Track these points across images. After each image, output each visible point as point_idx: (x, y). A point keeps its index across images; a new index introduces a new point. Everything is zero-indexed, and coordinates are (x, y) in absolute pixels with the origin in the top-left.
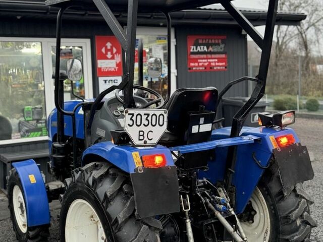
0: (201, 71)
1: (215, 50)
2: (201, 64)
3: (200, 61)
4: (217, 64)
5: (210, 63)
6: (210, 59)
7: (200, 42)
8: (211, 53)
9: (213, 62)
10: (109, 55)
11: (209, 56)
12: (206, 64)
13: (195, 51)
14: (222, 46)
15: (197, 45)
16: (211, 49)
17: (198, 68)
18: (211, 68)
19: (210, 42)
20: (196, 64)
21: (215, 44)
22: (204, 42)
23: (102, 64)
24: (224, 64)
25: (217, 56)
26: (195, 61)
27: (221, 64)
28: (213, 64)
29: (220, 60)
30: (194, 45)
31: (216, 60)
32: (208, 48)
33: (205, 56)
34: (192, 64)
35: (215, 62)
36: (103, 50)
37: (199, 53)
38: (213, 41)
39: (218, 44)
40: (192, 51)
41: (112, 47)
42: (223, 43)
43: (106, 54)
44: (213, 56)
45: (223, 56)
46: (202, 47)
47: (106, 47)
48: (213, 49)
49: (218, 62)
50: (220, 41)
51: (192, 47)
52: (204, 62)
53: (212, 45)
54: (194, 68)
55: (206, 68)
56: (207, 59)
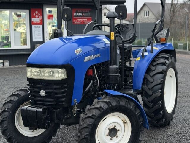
0: (79, 24)
1: (86, 15)
2: (79, 21)
3: (78, 19)
5: (83, 21)
6: (83, 19)
7: (79, 11)
8: (84, 16)
9: (85, 20)
10: (37, 16)
11: (83, 17)
12: (81, 21)
13: (76, 15)
14: (90, 13)
15: (77, 13)
16: (84, 14)
17: (77, 23)
18: (84, 23)
19: (83, 11)
20: (77, 21)
21: (86, 12)
22: (80, 11)
23: (34, 20)
25: (87, 18)
26: (76, 19)
27: (89, 21)
28: (85, 21)
29: (88, 19)
30: (75, 13)
31: (86, 19)
32: (82, 14)
33: (81, 17)
34: (74, 21)
35: (86, 20)
36: (34, 14)
37: (78, 16)
38: (85, 11)
39: (88, 13)
40: (74, 15)
41: (38, 13)
42: (90, 11)
43: (36, 16)
44: (85, 18)
45: (90, 18)
46: (79, 14)
47: (36, 13)
48: (85, 14)
49: (87, 20)
50: (88, 11)
51: (75, 14)
52: (80, 20)
53: (84, 13)
54: (76, 23)
55: (81, 23)
56: (82, 19)
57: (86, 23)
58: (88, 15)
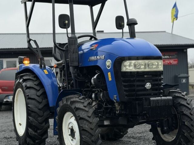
0: (166, 65)
1: (172, 57)
3: (166, 61)
4: (173, 62)
8: (170, 58)
11: (170, 59)
12: (168, 62)
14: (176, 56)
18: (171, 63)
20: (164, 62)
24: (176, 62)
28: (172, 62)
29: (174, 61)
31: (173, 61)
32: (169, 56)
33: (168, 59)
37: (165, 58)
39: (174, 55)
42: (176, 54)
44: (172, 59)
45: (176, 59)
50: (175, 54)
53: (171, 55)
55: (168, 63)
57: (172, 64)
58: (174, 57)
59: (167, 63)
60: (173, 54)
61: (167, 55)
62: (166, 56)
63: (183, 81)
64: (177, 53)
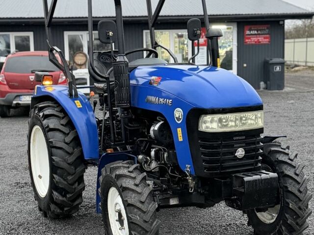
0: (252, 45)
1: (262, 33)
2: (252, 40)
3: (252, 38)
5: (258, 40)
7: (253, 29)
8: (259, 34)
11: (258, 36)
12: (256, 40)
13: (249, 33)
14: (267, 30)
15: (250, 30)
16: (259, 32)
17: (250, 43)
18: (259, 42)
19: (259, 28)
20: (250, 40)
21: (262, 30)
22: (255, 28)
24: (268, 40)
25: (263, 36)
26: (249, 38)
27: (266, 40)
29: (265, 38)
32: (257, 32)
33: (255, 36)
34: (247, 40)
35: (262, 39)
37: (251, 34)
38: (261, 28)
39: (265, 30)
40: (247, 33)
42: (268, 28)
44: (261, 36)
45: (268, 36)
50: (266, 28)
52: (254, 39)
53: (260, 30)
54: (248, 43)
55: (256, 42)
56: (257, 37)
57: (262, 42)
58: (265, 32)
59: (254, 41)
60: (263, 28)
61: (255, 30)
62: (253, 30)
63: (276, 69)
64: (269, 26)
